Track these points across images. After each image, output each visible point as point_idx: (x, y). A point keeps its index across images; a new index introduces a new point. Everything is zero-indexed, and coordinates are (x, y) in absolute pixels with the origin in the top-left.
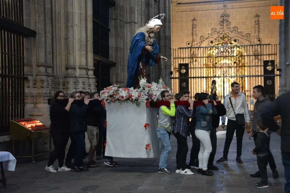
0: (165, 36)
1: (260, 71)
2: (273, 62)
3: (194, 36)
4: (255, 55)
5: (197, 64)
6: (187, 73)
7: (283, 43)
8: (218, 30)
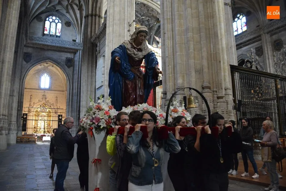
0: (21, 102)
1: (57, 119)
2: (62, 115)
3: (31, 102)
4: (55, 113)
5: (31, 114)
6: (26, 118)
7: (68, 109)
8: (41, 101)
